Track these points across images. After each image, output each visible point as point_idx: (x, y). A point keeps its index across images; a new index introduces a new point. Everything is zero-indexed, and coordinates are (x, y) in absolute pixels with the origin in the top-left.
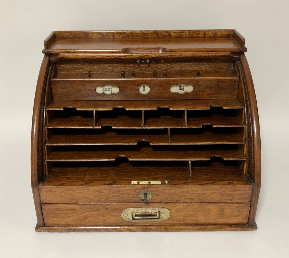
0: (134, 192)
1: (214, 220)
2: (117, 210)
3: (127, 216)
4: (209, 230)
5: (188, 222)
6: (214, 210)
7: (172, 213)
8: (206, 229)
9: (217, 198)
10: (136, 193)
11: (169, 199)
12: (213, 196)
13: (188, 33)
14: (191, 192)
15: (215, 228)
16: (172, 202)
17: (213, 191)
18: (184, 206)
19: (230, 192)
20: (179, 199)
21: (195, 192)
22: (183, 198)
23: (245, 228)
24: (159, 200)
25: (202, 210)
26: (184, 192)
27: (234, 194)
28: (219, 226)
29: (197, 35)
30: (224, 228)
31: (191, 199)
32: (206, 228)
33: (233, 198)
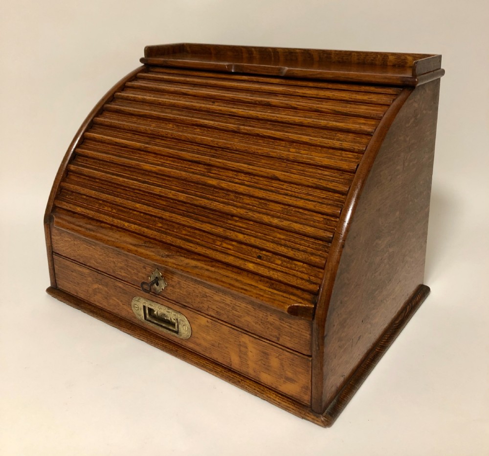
0: (144, 270)
1: (254, 371)
2: (126, 293)
3: (138, 310)
4: (243, 387)
5: (217, 359)
6: (252, 348)
7: (193, 330)
8: (239, 382)
9: (254, 324)
10: (147, 273)
11: (188, 300)
12: (248, 319)
13: (358, 56)
14: (217, 298)
15: (253, 387)
16: (191, 307)
17: (248, 309)
18: (207, 321)
19: (274, 321)
20: (201, 305)
21: (221, 299)
22: (206, 306)
23: (303, 413)
24: (174, 297)
25: (235, 341)
26: (207, 294)
27: (281, 328)
28: (262, 388)
29: (372, 60)
30: (269, 396)
31: (217, 312)
32: (240, 380)
33: (279, 335)
